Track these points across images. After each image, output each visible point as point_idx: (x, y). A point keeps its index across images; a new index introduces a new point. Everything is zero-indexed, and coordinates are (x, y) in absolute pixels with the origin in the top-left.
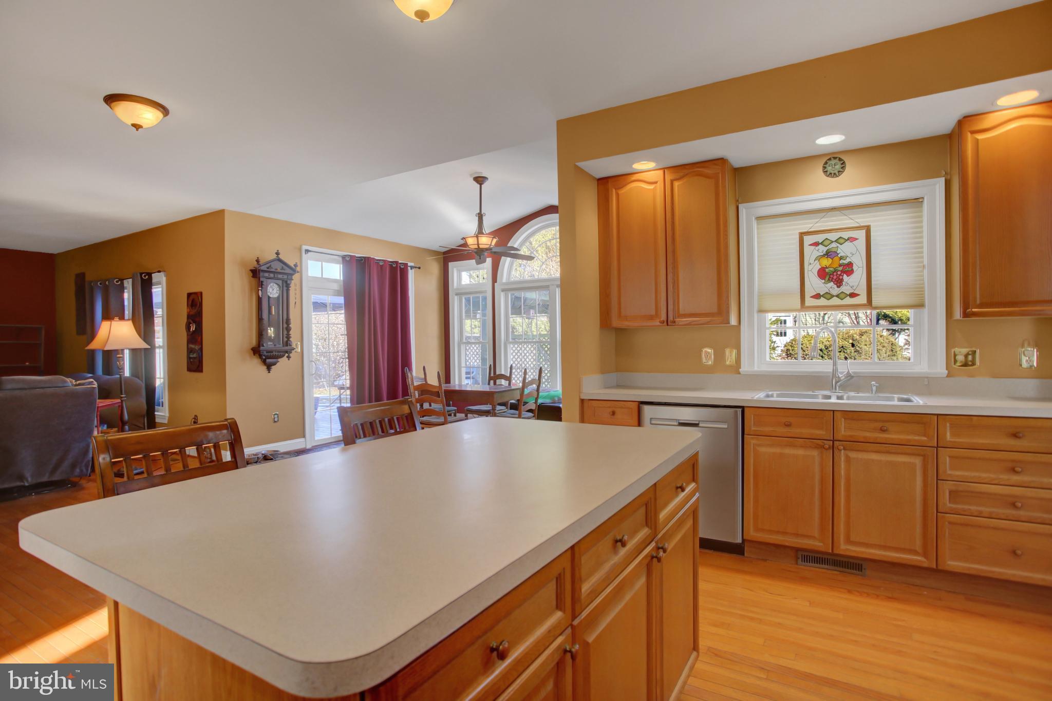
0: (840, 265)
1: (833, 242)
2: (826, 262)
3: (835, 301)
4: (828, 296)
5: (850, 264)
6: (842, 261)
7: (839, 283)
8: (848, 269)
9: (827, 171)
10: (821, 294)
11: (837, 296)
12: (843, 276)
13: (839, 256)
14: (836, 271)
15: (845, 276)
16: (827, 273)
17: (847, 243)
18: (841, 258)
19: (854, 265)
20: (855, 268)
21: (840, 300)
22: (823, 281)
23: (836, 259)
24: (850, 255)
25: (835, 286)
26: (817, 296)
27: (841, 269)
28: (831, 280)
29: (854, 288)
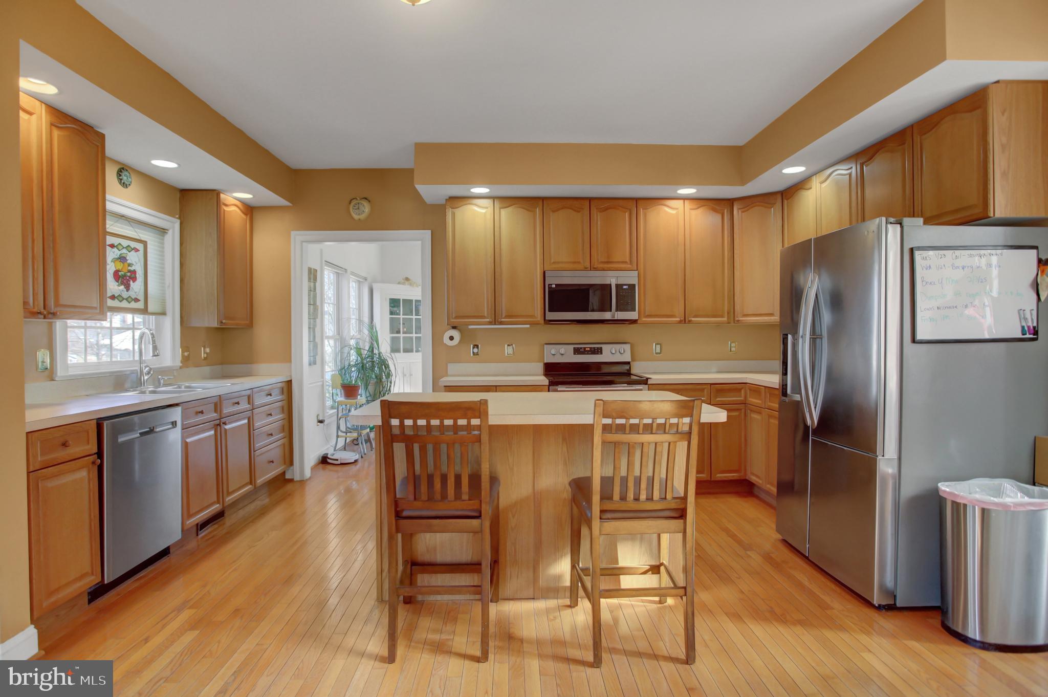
0: (129, 271)
1: (124, 248)
2: (120, 266)
3: (125, 304)
4: (120, 298)
5: (134, 272)
6: (130, 268)
7: (128, 288)
8: (133, 276)
9: (121, 179)
10: (116, 296)
11: (126, 299)
12: (130, 281)
13: (128, 262)
14: (125, 276)
15: (131, 282)
16: (120, 277)
17: (133, 253)
18: (130, 265)
19: (137, 273)
20: (137, 276)
21: (128, 304)
22: (117, 284)
23: (126, 265)
24: (134, 264)
25: (125, 290)
26: (113, 297)
27: (129, 274)
28: (122, 284)
29: (137, 294)
